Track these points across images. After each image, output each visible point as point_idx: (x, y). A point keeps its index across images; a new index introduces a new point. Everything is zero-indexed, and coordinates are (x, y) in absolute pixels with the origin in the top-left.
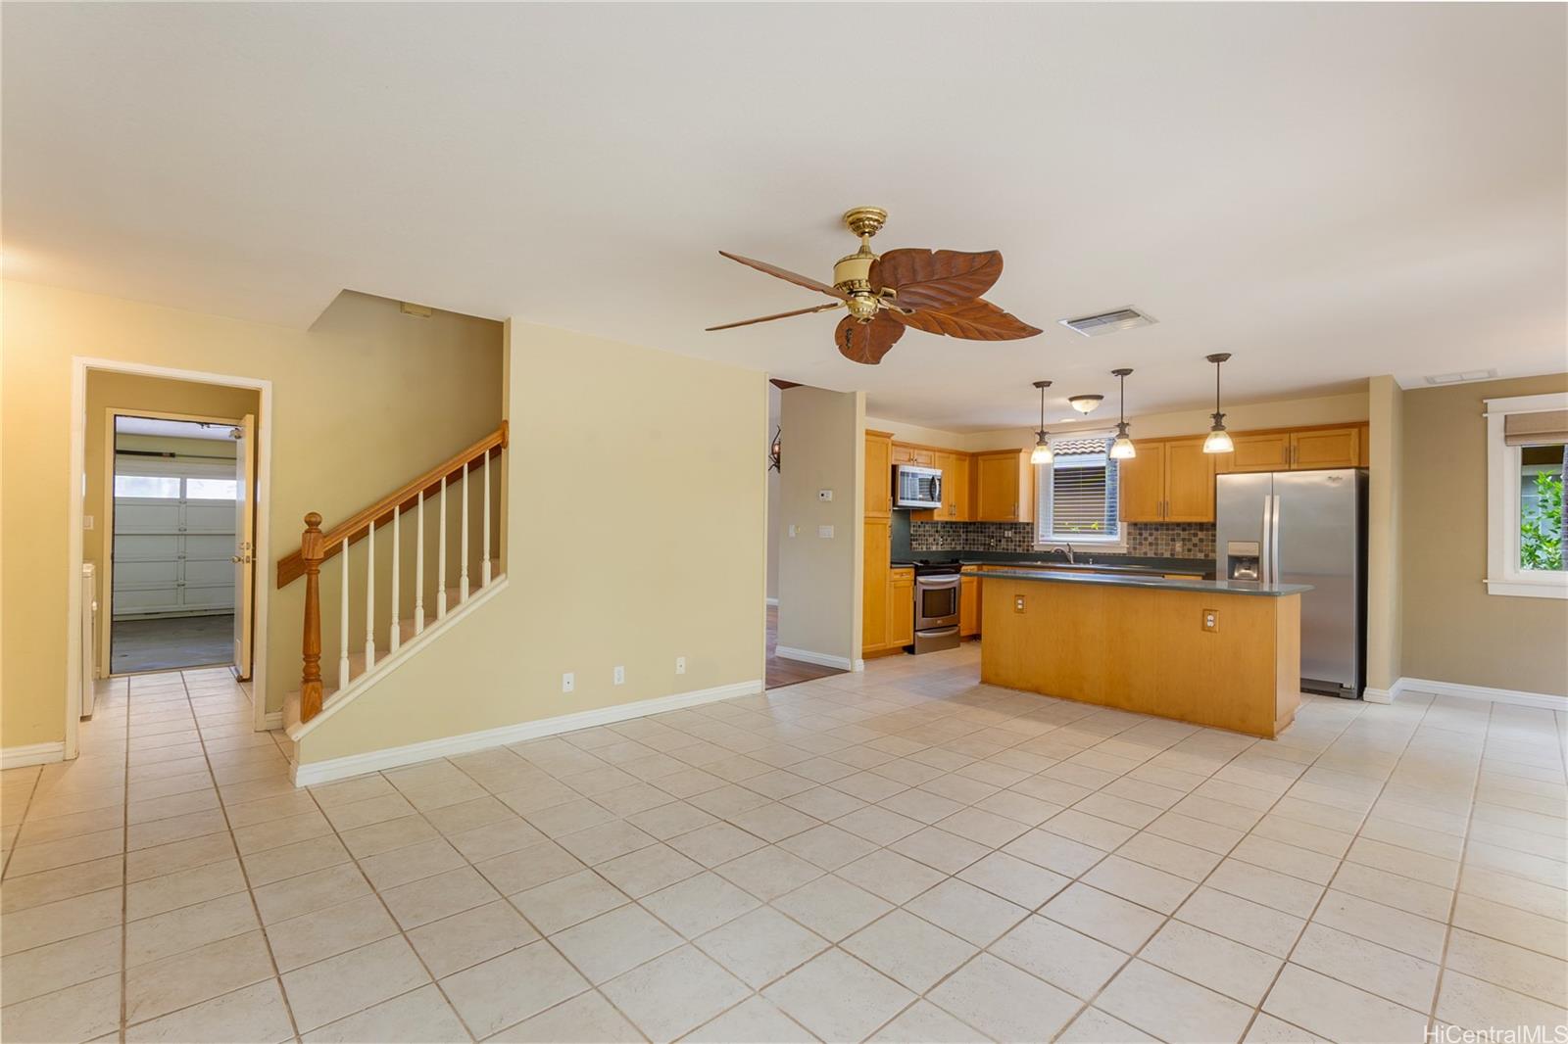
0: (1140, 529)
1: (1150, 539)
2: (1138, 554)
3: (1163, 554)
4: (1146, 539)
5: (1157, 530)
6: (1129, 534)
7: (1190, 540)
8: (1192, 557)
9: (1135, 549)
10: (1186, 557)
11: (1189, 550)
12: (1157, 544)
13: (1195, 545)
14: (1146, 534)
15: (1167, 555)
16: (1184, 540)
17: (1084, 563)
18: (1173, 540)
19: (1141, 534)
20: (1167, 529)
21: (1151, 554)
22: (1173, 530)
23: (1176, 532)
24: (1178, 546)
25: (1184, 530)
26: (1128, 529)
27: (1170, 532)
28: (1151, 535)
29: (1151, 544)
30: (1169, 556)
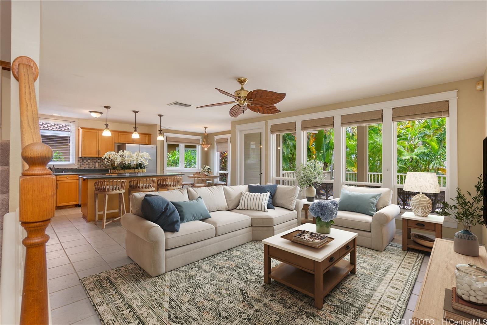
0: (83, 159)
1: (87, 163)
2: (82, 168)
3: (91, 168)
4: (85, 163)
5: (89, 159)
6: (78, 161)
7: (101, 163)
8: (101, 168)
9: (81, 166)
10: (99, 168)
11: (100, 166)
12: (89, 164)
13: (102, 164)
14: (85, 161)
15: (93, 168)
16: (99, 163)
17: (60, 172)
18: (95, 163)
19: (83, 161)
20: (93, 159)
21: (87, 168)
22: (95, 159)
23: (96, 160)
24: (97, 165)
25: (99, 159)
26: (78, 159)
27: (94, 160)
28: (87, 161)
29: (87, 164)
30: (94, 168)
